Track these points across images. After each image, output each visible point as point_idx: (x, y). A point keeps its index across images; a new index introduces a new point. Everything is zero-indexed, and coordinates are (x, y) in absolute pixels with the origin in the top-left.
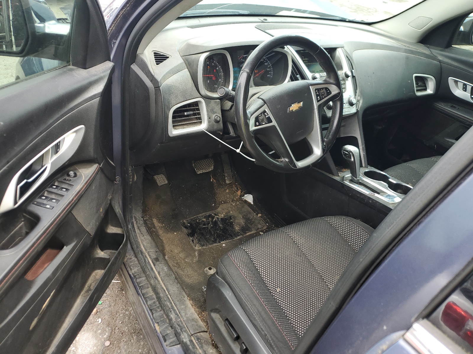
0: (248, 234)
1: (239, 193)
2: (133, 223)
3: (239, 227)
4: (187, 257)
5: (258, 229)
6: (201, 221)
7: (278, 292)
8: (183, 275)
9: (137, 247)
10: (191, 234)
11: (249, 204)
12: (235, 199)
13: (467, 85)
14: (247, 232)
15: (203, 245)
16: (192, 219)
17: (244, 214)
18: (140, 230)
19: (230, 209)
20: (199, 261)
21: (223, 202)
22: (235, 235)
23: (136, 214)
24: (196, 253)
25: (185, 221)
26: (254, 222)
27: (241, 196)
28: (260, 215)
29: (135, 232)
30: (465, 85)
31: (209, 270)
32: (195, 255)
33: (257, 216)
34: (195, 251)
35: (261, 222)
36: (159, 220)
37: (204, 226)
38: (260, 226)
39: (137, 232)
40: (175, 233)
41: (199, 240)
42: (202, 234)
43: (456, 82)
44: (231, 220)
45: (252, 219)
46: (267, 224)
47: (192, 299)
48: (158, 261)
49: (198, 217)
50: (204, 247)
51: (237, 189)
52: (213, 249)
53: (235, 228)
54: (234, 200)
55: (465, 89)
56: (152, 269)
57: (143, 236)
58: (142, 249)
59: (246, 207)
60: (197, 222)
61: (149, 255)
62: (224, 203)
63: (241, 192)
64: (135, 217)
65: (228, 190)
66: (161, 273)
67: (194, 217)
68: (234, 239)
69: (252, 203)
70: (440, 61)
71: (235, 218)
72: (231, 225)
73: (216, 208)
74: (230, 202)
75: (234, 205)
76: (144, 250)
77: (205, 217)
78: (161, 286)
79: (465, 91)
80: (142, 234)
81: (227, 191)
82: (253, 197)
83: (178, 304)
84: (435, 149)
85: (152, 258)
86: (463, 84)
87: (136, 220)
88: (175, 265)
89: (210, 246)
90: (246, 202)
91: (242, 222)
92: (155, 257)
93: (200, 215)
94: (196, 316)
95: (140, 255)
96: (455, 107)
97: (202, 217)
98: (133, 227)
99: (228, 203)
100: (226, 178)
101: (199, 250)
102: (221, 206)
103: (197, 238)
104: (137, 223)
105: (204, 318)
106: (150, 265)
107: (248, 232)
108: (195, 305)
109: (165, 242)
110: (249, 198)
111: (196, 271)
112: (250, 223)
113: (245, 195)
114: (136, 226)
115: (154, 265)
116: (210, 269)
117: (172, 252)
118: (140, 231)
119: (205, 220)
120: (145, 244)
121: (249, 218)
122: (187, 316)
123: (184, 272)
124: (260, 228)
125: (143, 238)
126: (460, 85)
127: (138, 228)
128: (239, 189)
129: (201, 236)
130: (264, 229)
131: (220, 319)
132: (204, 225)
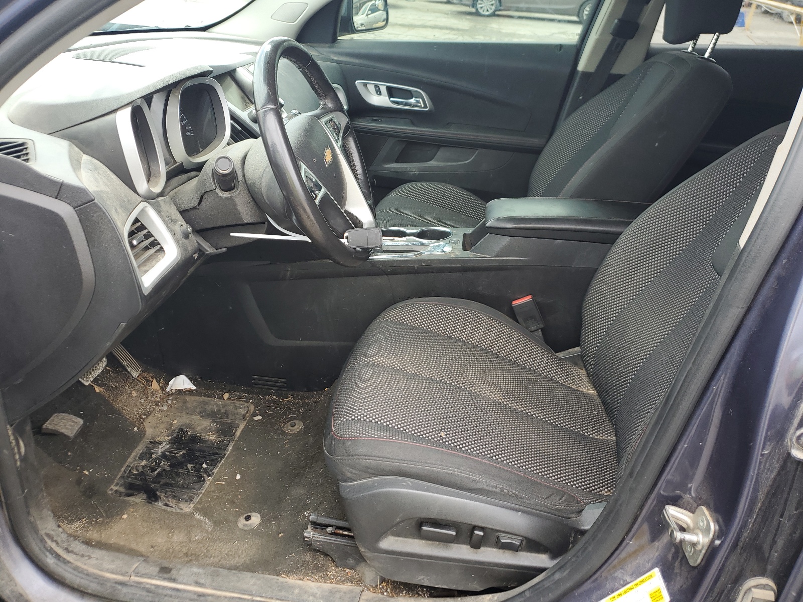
0: (238, 433)
1: (155, 385)
2: (51, 551)
3: (213, 434)
4: (189, 533)
5: (244, 416)
6: (141, 468)
7: (445, 437)
8: (220, 561)
9: (102, 584)
10: (152, 497)
11: (190, 392)
12: (159, 399)
13: (380, 86)
14: (234, 431)
15: (189, 498)
16: (123, 477)
17: (198, 410)
18: (72, 552)
19: (166, 419)
20: (217, 524)
21: (144, 417)
22: (221, 449)
23: (46, 528)
24: (197, 516)
25: (115, 488)
26: (226, 412)
27: (163, 388)
28: (226, 396)
29: (68, 562)
30: (377, 87)
31: (247, 520)
32: (200, 521)
33: (222, 400)
34: (190, 516)
35: (238, 404)
36: (66, 518)
37: (156, 472)
38: (243, 411)
39: (72, 561)
40: (125, 516)
41: (175, 496)
42: (167, 485)
43: (365, 85)
44: (189, 434)
45: (219, 410)
46: (251, 401)
47: (290, 572)
48: (171, 570)
49: (128, 466)
50: (196, 500)
51: (147, 380)
52: (213, 492)
53: (208, 440)
54: (158, 401)
55: (379, 92)
56: (177, 590)
57: (90, 557)
58: (114, 579)
59: (189, 398)
60: (134, 475)
61: (142, 576)
62: (147, 416)
63: (158, 382)
64: (48, 535)
65: (133, 392)
66: (202, 581)
67: (123, 469)
68: (225, 454)
69: (194, 388)
70: (337, 62)
71: (189, 426)
72: (194, 439)
73: (142, 433)
74: (154, 409)
75: (165, 408)
76: (120, 578)
77: (141, 458)
78: (226, 597)
79: (380, 94)
80: (83, 556)
81: (134, 394)
82: (187, 376)
83: (286, 595)
84: (375, 185)
85: (155, 574)
86: (374, 85)
87: (53, 540)
88: (186, 559)
89: (203, 492)
90: (180, 392)
91: (207, 423)
92: (157, 569)
93: (129, 460)
94: (327, 586)
95: (125, 590)
96: (376, 120)
97: (134, 461)
98: (58, 556)
99: (151, 412)
100: (129, 369)
101: (195, 508)
102: (146, 424)
103: (167, 497)
104: (57, 543)
105: (339, 578)
106: (164, 588)
107: (236, 431)
108: (306, 574)
109: (122, 543)
110: (182, 382)
111: (232, 539)
112: (221, 417)
113: (171, 383)
114: (60, 551)
115: (174, 580)
116: (248, 518)
117: (156, 548)
118: (75, 554)
119: (144, 463)
120: (112, 567)
121: (213, 412)
122: (317, 596)
123: (214, 557)
124: (247, 413)
125: (93, 561)
126: (371, 88)
127: (67, 550)
128: (151, 379)
129: (170, 489)
130: (252, 411)
131: (397, 540)
132: (153, 470)
